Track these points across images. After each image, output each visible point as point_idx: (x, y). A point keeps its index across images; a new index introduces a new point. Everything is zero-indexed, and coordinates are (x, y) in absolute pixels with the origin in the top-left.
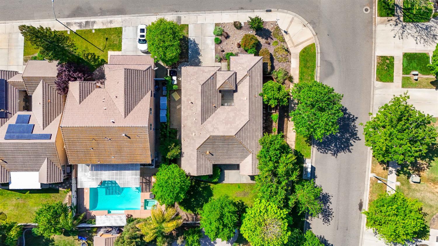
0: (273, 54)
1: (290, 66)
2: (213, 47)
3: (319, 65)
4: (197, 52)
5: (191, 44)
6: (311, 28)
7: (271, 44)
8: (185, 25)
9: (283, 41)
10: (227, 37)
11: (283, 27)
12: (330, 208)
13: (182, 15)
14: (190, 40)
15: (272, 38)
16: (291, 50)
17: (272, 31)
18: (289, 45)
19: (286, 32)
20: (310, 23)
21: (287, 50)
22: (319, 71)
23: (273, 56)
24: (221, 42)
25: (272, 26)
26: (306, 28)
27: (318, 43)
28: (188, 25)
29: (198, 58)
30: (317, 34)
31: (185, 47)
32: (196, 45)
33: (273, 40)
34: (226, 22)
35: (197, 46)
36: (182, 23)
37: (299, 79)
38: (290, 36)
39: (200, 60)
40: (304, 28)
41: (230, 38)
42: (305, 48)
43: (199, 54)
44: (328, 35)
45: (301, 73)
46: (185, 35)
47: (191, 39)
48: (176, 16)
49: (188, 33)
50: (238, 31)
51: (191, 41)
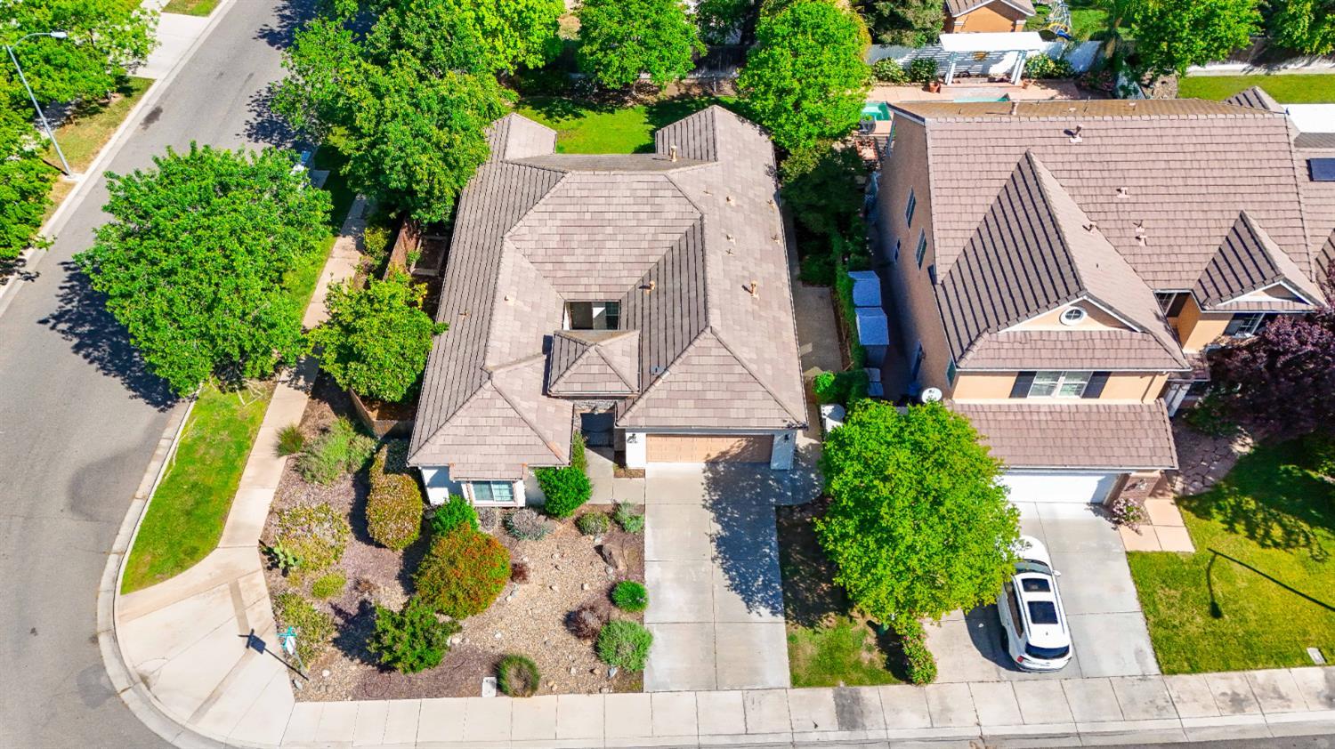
1: (279, 494)
2: (652, 574)
4: (732, 549)
5: (766, 586)
7: (350, 583)
8: (808, 684)
10: (573, 621)
11: (268, 670)
13: (832, 736)
15: (339, 612)
19: (255, 643)
20: (114, 693)
24: (611, 594)
30: (94, 640)
33: (334, 607)
35: (732, 579)
36: (827, 694)
38: (242, 618)
40: (146, 667)
41: (561, 617)
43: (721, 542)
45: (232, 467)
46: (801, 631)
49: (791, 638)
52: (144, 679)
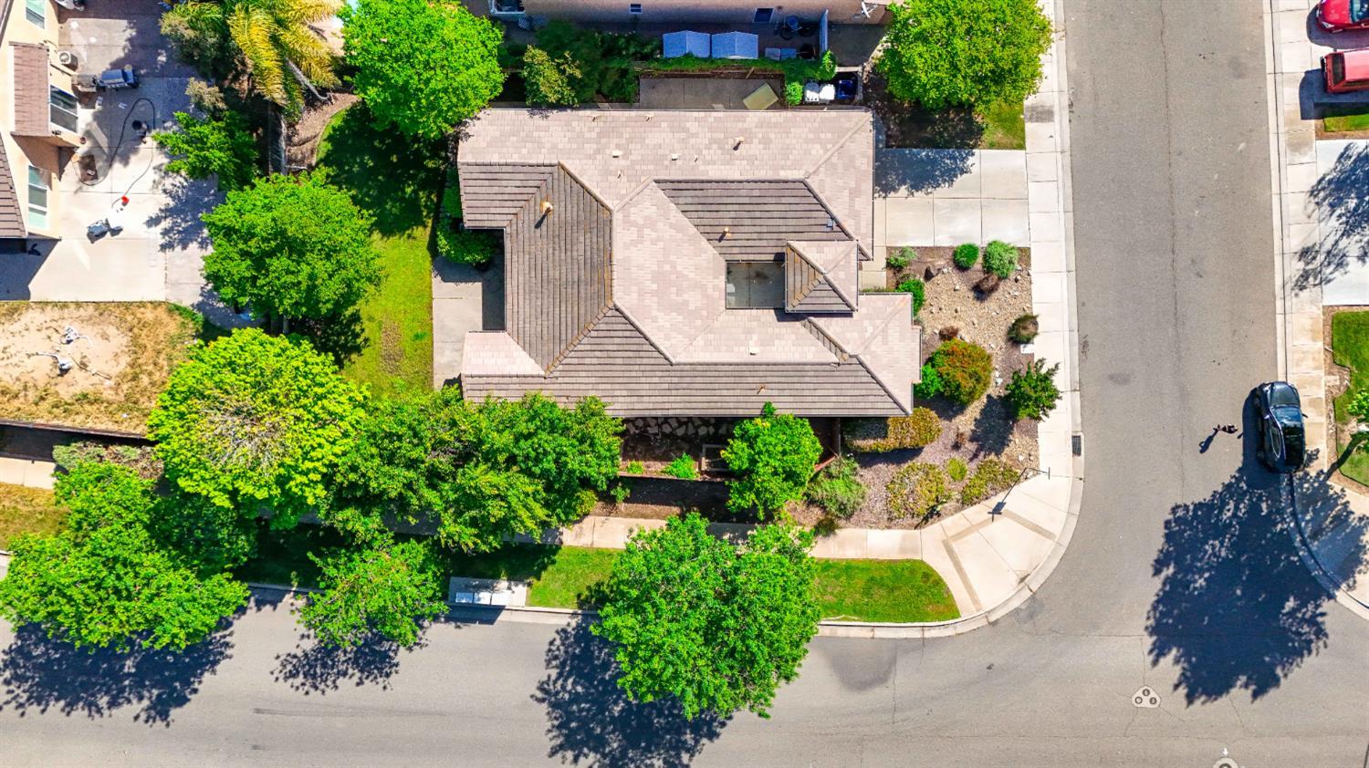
0: (918, 461)
1: (874, 525)
2: (945, 241)
3: (879, 633)
4: (922, 179)
5: (953, 158)
6: (1016, 603)
7: (955, 455)
8: (1023, 139)
9: (967, 500)
10: (981, 292)
11: (1016, 498)
12: (340, 681)
13: (1058, 127)
14: (967, 154)
15: (975, 456)
16: (934, 529)
17: (1003, 458)
18: (950, 523)
19: (998, 510)
20: (1033, 597)
21: (932, 514)
22: (854, 632)
23: (910, 463)
24: (961, 267)
25: (1021, 458)
26: (1015, 584)
27: (960, 629)
28: (1021, 147)
29: (903, 182)
30: (994, 624)
31: (940, 133)
32: (950, 175)
33: (971, 460)
34: (1034, 287)
35: (945, 181)
36: (1029, 127)
37: (827, 561)
38: (982, 524)
39: (895, 190)
40: (1014, 579)
41: (978, 304)
42: (939, 582)
43: (916, 186)
44: (989, 668)
45: (847, 569)
46: (986, 137)
47: (971, 160)
48: (1057, 102)
49: (992, 146)
50: (1001, 330)
51: (963, 159)
52: (1022, 580)
